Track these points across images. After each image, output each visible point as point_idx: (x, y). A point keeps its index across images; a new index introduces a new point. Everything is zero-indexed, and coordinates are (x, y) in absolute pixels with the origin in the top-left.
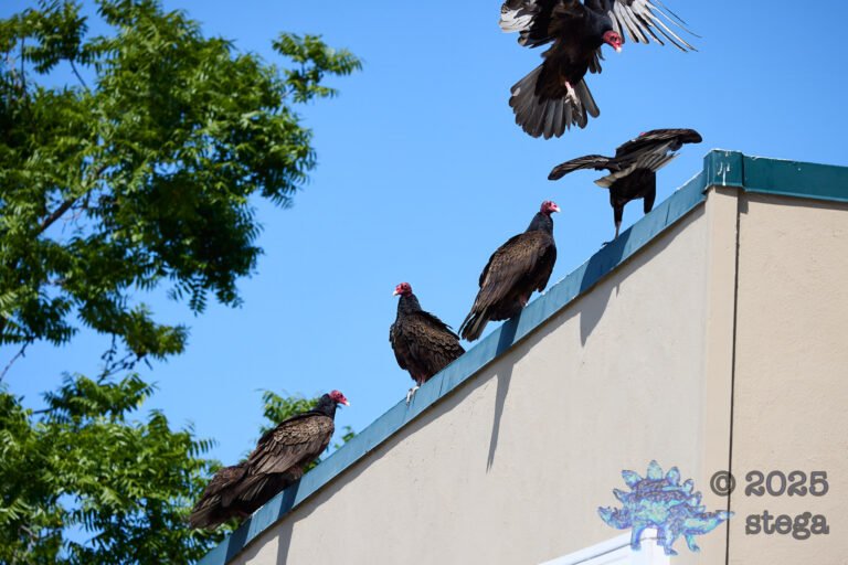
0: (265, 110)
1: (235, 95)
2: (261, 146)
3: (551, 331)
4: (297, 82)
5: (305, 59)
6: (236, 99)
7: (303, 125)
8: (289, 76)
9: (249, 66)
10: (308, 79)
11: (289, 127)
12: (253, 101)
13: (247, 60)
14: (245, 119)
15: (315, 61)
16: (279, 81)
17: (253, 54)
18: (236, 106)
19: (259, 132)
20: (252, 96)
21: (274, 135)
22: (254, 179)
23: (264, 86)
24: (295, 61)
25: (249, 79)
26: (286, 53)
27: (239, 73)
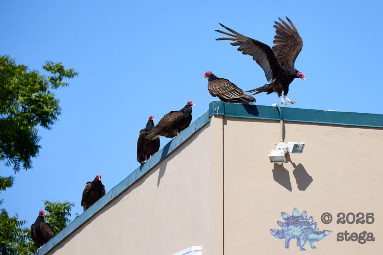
0: (41, 92)
1: (30, 86)
2: (40, 106)
3: (153, 173)
4: (53, 81)
5: (56, 72)
6: (30, 88)
7: (56, 98)
8: (49, 79)
9: (34, 75)
10: (57, 79)
11: (51, 98)
12: (37, 89)
13: (33, 73)
14: (34, 96)
15: (60, 73)
16: (46, 81)
17: (36, 71)
18: (30, 90)
19: (39, 101)
20: (36, 87)
21: (45, 102)
22: (37, 119)
23: (40, 83)
24: (52, 73)
25: (34, 80)
26: (48, 70)
27: (30, 78)
